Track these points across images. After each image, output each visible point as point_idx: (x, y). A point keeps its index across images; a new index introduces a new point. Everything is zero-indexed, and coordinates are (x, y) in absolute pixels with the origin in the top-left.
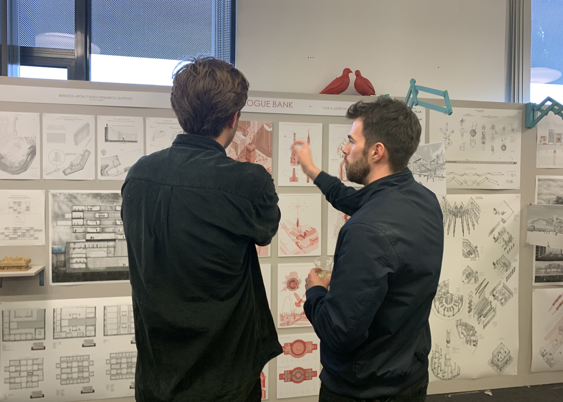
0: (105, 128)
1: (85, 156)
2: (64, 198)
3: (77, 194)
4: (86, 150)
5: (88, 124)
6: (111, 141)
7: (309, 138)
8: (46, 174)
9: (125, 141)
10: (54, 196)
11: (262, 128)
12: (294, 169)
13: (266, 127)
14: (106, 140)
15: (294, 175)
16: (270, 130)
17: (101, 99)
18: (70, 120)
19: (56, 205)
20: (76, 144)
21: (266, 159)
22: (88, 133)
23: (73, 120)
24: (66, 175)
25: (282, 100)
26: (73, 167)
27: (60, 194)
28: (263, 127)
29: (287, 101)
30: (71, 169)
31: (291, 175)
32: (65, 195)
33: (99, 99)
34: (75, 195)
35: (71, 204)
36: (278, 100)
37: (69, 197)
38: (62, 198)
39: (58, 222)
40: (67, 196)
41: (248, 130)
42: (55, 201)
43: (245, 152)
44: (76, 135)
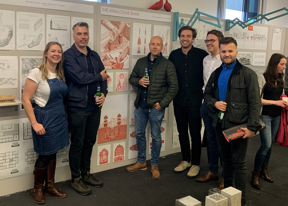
0: (51, 22)
1: (40, 37)
2: (29, 61)
3: (36, 58)
4: (41, 34)
5: (41, 19)
6: (54, 29)
7: (146, 31)
8: (19, 47)
9: (61, 29)
10: (23, 59)
11: (126, 26)
12: (139, 47)
13: (128, 25)
14: (51, 29)
15: (139, 50)
16: (129, 26)
17: (48, 5)
18: (32, 16)
19: (24, 65)
20: (35, 30)
21: (127, 42)
22: (42, 24)
23: (34, 16)
24: (29, 48)
25: (135, 12)
26: (34, 44)
27: (26, 58)
28: (126, 24)
29: (137, 12)
30: (32, 44)
31: (138, 50)
32: (29, 59)
33: (47, 5)
34: (35, 59)
35: (32, 64)
36: (133, 11)
37: (31, 60)
38: (27, 61)
39: (25, 74)
40: (30, 60)
41: (120, 26)
42: (23, 63)
43: (118, 37)
44: (35, 25)
